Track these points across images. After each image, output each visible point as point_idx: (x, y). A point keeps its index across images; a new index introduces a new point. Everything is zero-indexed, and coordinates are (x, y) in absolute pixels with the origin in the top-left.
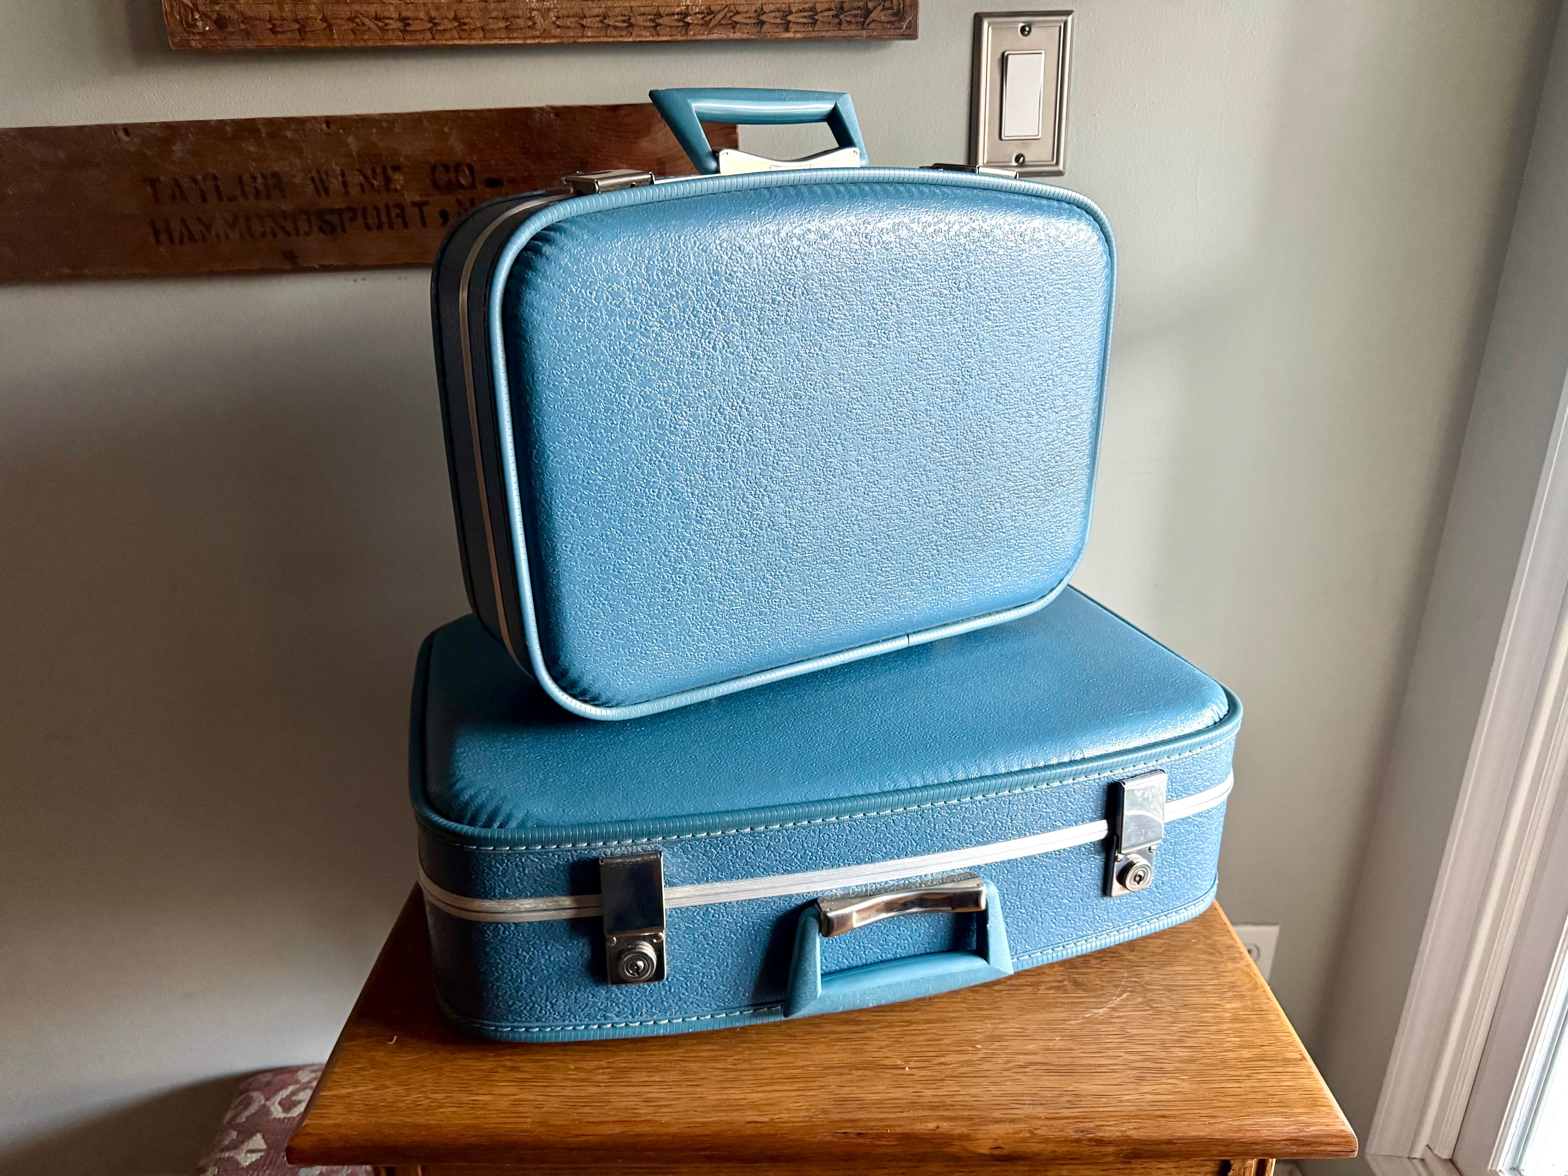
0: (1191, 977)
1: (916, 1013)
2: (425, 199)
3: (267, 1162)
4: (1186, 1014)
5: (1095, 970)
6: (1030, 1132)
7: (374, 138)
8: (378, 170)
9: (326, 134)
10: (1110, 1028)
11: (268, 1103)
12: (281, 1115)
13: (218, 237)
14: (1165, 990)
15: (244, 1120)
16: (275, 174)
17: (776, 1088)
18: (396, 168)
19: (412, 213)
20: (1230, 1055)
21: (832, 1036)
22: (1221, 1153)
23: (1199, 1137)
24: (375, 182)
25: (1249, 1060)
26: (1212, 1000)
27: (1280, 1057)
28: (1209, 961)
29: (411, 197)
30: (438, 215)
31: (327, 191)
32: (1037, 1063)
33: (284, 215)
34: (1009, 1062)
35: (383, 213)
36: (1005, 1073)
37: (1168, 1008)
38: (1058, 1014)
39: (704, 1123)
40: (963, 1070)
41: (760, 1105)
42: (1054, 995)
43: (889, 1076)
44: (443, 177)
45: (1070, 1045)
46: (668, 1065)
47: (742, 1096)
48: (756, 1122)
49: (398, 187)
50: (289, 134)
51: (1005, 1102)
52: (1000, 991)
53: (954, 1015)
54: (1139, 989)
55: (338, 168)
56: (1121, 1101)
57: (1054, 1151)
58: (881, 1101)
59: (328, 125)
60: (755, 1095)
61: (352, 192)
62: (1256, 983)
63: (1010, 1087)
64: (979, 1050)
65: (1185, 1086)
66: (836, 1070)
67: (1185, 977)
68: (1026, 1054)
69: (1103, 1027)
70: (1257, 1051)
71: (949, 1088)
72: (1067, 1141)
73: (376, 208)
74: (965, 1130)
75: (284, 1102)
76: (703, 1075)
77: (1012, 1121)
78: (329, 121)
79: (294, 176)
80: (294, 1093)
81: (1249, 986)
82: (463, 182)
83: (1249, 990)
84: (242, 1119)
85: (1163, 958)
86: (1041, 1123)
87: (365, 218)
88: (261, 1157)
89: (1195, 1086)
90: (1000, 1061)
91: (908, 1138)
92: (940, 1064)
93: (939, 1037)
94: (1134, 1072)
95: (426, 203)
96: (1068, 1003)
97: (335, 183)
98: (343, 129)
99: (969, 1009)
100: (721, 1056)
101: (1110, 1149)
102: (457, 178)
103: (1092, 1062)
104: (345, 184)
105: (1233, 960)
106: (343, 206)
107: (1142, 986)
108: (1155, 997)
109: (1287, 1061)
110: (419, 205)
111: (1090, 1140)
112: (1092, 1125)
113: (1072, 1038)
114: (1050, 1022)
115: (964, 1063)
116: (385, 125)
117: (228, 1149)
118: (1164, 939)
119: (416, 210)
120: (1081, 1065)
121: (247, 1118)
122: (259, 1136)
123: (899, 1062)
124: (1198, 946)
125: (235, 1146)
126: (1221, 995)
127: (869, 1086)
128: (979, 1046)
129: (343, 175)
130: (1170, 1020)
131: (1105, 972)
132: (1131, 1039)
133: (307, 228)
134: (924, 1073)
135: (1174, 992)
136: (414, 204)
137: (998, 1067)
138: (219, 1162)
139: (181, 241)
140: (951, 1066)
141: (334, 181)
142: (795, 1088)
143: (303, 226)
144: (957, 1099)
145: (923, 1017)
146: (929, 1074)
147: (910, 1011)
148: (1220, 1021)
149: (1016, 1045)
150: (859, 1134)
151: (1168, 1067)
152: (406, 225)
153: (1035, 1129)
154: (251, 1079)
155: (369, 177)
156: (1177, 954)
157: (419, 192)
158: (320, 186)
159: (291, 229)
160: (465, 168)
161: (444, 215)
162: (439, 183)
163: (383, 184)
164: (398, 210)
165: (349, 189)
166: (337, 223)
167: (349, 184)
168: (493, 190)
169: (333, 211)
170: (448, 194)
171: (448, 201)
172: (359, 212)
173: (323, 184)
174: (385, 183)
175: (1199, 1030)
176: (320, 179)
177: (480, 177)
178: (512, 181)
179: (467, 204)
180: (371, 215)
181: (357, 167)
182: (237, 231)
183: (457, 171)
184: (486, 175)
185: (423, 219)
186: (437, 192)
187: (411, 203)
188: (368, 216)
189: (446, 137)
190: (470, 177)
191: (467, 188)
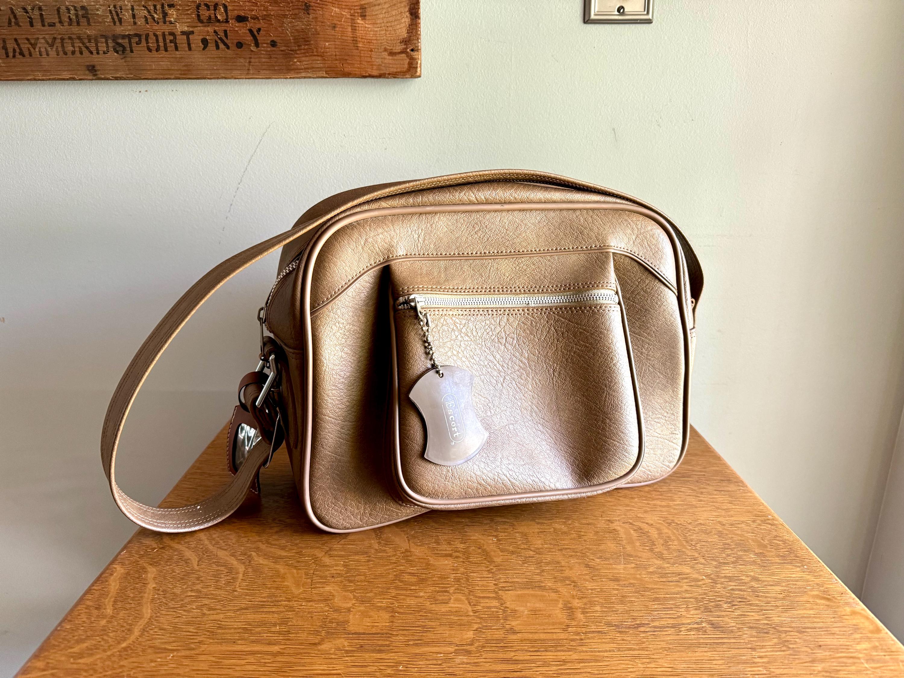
0: (815, 620)
1: (570, 653)
2: (191, 29)
8: (159, 7)
13: (41, 53)
14: (798, 632)
16: (83, 8)
18: (171, 6)
19: (182, 40)
24: (155, 16)
29: (180, 28)
30: (200, 42)
31: (120, 20)
35: (160, 38)
42: (696, 636)
44: (205, 13)
49: (172, 19)
55: (129, 5)
61: (139, 22)
67: (810, 620)
73: (156, 36)
79: (98, 10)
82: (219, 17)
85: (786, 603)
87: (147, 42)
95: (192, 32)
102: (215, 14)
104: (134, 16)
106: (131, 33)
110: (187, 34)
118: (782, 586)
119: (185, 37)
129: (133, 9)
131: (738, 615)
133: (105, 49)
135: (805, 634)
136: (183, 33)
139: (14, 56)
141: (126, 14)
143: (102, 47)
147: (563, 651)
152: (176, 49)
155: (152, 12)
156: (797, 599)
157: (187, 24)
158: (115, 17)
159: (93, 49)
160: (221, 7)
161: (205, 42)
162: (202, 17)
163: (161, 17)
164: (171, 38)
165: (137, 20)
166: (127, 45)
167: (136, 17)
168: (241, 24)
169: (124, 37)
170: (208, 26)
171: (208, 32)
172: (143, 37)
173: (118, 15)
174: (163, 16)
175: (839, 671)
176: (116, 12)
177: (232, 14)
178: (255, 18)
179: (222, 34)
180: (152, 39)
181: (143, 3)
182: (54, 49)
183: (215, 9)
184: (236, 13)
185: (189, 44)
186: (200, 25)
187: (181, 32)
188: (149, 40)
190: (224, 14)
191: (222, 22)
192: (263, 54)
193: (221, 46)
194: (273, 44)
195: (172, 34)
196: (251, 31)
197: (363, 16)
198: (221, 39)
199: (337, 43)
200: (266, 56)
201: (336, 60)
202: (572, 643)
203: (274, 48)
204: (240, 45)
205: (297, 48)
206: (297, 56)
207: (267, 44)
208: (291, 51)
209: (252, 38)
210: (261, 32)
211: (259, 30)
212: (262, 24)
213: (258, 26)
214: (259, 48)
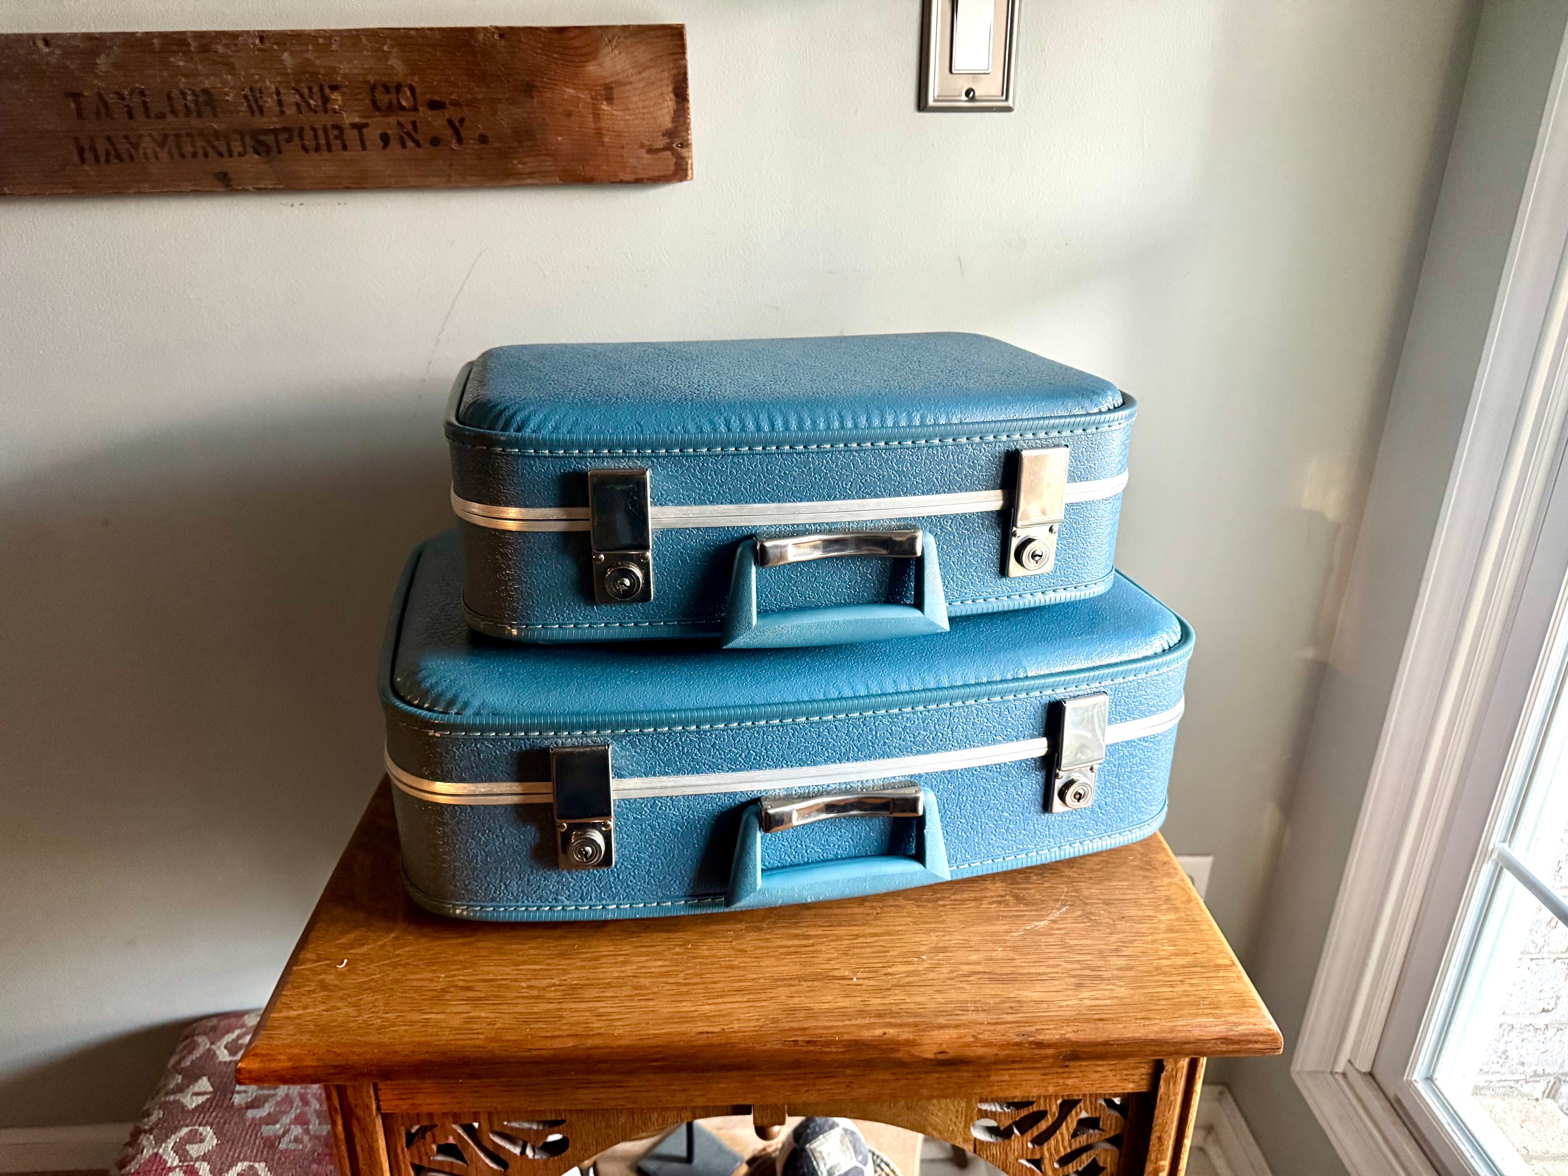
0: (1127, 892)
1: (863, 927)
2: (365, 121)
3: (214, 1104)
4: (1122, 925)
5: (1035, 886)
6: (973, 1036)
7: (310, 55)
8: (315, 89)
9: (259, 50)
10: (1051, 940)
11: (214, 1047)
12: (228, 1058)
13: (146, 155)
14: (1103, 903)
15: (188, 1063)
16: (205, 91)
17: (726, 1000)
18: (334, 88)
19: (351, 135)
20: (1165, 962)
21: (782, 950)
22: (1154, 1053)
23: (1134, 1038)
24: (312, 102)
25: (1183, 967)
26: (1148, 913)
27: (1212, 964)
28: (1145, 877)
29: (350, 118)
30: (378, 138)
31: (261, 110)
32: (979, 973)
33: (217, 134)
34: (952, 972)
35: (321, 134)
36: (949, 982)
37: (1105, 921)
38: (1000, 927)
39: (656, 1034)
40: (907, 980)
41: (711, 1016)
42: (997, 909)
43: (837, 986)
44: (383, 98)
45: (1011, 955)
46: (620, 981)
47: (694, 1009)
48: (707, 1033)
49: (336, 107)
50: (220, 49)
51: (949, 1009)
52: (944, 906)
53: (900, 928)
54: (1079, 903)
55: (273, 87)
56: (1061, 1007)
57: (997, 1055)
58: (829, 1011)
59: (261, 41)
60: (707, 1007)
61: (288, 112)
62: (1190, 896)
63: (954, 995)
64: (923, 960)
65: (1122, 992)
66: (785, 982)
67: (1122, 891)
68: (969, 964)
69: (1044, 939)
70: (1189, 959)
71: (895, 998)
72: (1009, 1044)
73: (314, 130)
74: (911, 1036)
75: (229, 1046)
76: (656, 989)
77: (957, 1027)
78: (262, 36)
79: (226, 94)
80: (239, 1037)
81: (1184, 899)
82: (404, 103)
83: (1184, 903)
84: (187, 1063)
85: (1101, 874)
86: (984, 1027)
87: (302, 139)
88: (208, 1100)
89: (1132, 992)
90: (944, 971)
91: (856, 1045)
92: (886, 974)
93: (885, 949)
94: (1073, 980)
95: (366, 125)
96: (1010, 917)
97: (270, 102)
98: (277, 44)
99: (915, 923)
100: (673, 971)
101: (1050, 1051)
102: (398, 100)
103: (1032, 970)
104: (280, 103)
105: (1168, 875)
106: (278, 126)
107: (1081, 900)
108: (1093, 910)
109: (1218, 967)
110: (359, 127)
111: (1031, 1043)
112: (1032, 1029)
113: (1014, 948)
114: (993, 934)
115: (909, 974)
116: (321, 41)
117: (172, 1092)
119: (356, 132)
120: (1022, 974)
121: (192, 1061)
122: (205, 1079)
123: (847, 973)
124: (1135, 863)
125: (180, 1089)
126: (1157, 908)
127: (819, 996)
128: (924, 957)
129: (278, 93)
130: (1108, 931)
131: (1046, 887)
132: (1070, 948)
133: (241, 149)
134: (872, 983)
135: (1112, 906)
136: (354, 126)
137: (942, 976)
138: (163, 1106)
139: (108, 161)
140: (897, 976)
141: (269, 100)
142: (745, 1000)
143: (237, 147)
144: (903, 1006)
145: (870, 930)
146: (876, 984)
148: (1156, 931)
149: (960, 955)
150: (808, 1042)
151: (1106, 975)
152: (344, 148)
153: (979, 1033)
154: (195, 1025)
155: (306, 96)
156: (1114, 870)
157: (359, 114)
158: (253, 105)
159: (224, 150)
160: (406, 90)
161: (385, 138)
162: (379, 104)
163: (320, 103)
164: (336, 132)
165: (285, 109)
166: (273, 144)
167: (284, 103)
168: (435, 112)
169: (268, 132)
170: (389, 116)
171: (389, 124)
172: (296, 132)
173: (256, 101)
174: (323, 103)
175: (1135, 940)
176: (255, 97)
177: (422, 99)
178: (455, 103)
179: (409, 127)
180: (309, 135)
181: (293, 85)
182: (166, 150)
183: (398, 92)
184: (427, 97)
185: (362, 142)
186: (377, 114)
187: (350, 125)
188: (305, 137)
189: (386, 56)
190: (411, 99)
191: (410, 110)
192: (468, 153)
193: (410, 144)
194: (483, 139)
195: (337, 127)
196: (450, 122)
197: (609, 100)
198: (408, 133)
199: (573, 137)
200: (474, 156)
201: (574, 160)
202: (866, 918)
203: (483, 146)
205: (517, 145)
206: (517, 155)
207: (474, 139)
208: (509, 148)
209: (452, 132)
210: (465, 123)
211: (462, 121)
212: (466, 112)
213: (460, 115)
214: (463, 146)
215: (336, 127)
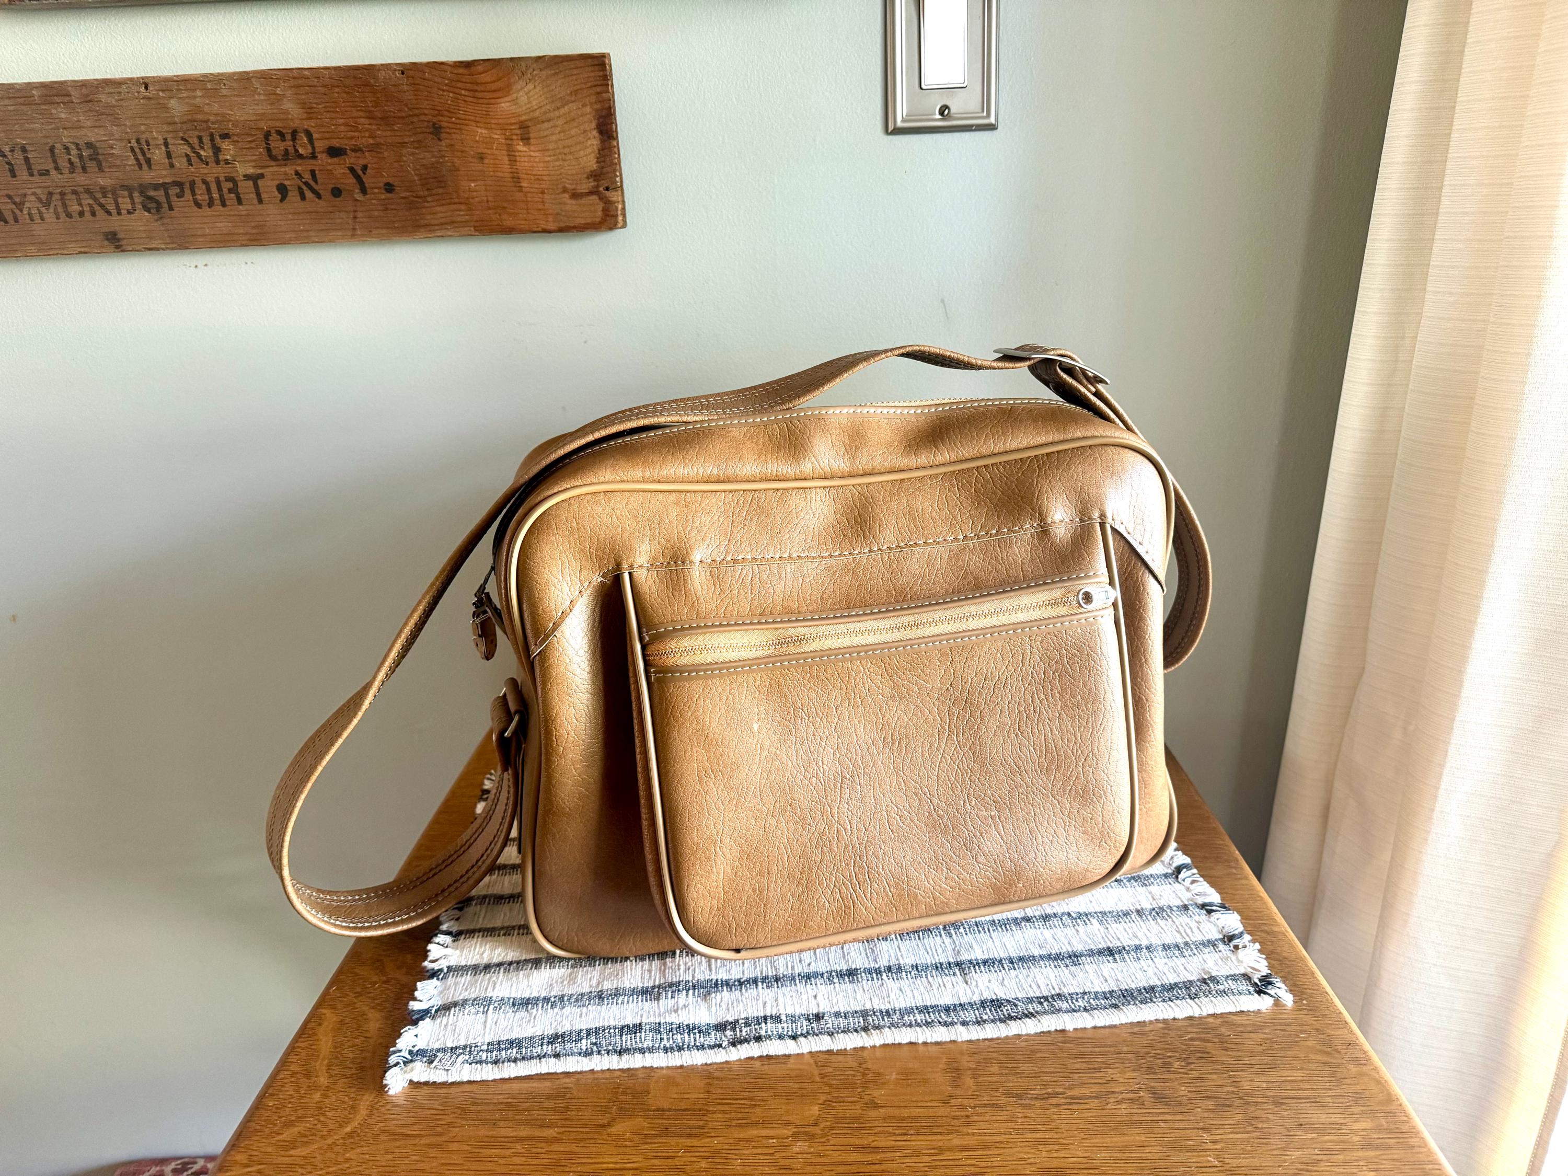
2: (260, 171)
7: (198, 101)
8: (206, 140)
9: (144, 96)
13: (31, 216)
16: (89, 145)
18: (225, 136)
19: (246, 187)
24: (202, 153)
29: (243, 169)
30: (275, 190)
31: (149, 163)
33: (103, 191)
35: (213, 187)
44: (278, 146)
49: (228, 157)
50: (103, 97)
55: (161, 138)
59: (146, 88)
61: (178, 165)
73: (205, 182)
78: (146, 82)
79: (112, 147)
82: (301, 151)
87: (193, 194)
95: (261, 176)
97: (158, 155)
98: (163, 91)
102: (294, 146)
104: (169, 155)
106: (168, 180)
110: (254, 179)
116: (209, 86)
119: (251, 183)
129: (166, 144)
133: (130, 207)
136: (247, 177)
141: (157, 151)
143: (125, 204)
152: (240, 201)
155: (197, 147)
157: (253, 164)
158: (140, 157)
159: (111, 208)
160: (302, 135)
161: (283, 190)
162: (274, 152)
163: (211, 154)
164: (230, 185)
165: (174, 161)
166: (163, 200)
167: (173, 156)
168: (336, 160)
169: (157, 186)
170: (286, 165)
171: (286, 174)
172: (187, 186)
173: (144, 154)
174: (214, 153)
176: (141, 149)
177: (320, 145)
178: (356, 150)
179: (307, 176)
180: (200, 190)
181: (181, 135)
182: (52, 210)
183: (294, 139)
184: (327, 143)
185: (258, 195)
186: (273, 163)
187: (244, 176)
188: (196, 190)
189: (280, 99)
190: (309, 147)
191: (307, 158)
192: (374, 204)
193: (309, 194)
194: (389, 188)
195: (231, 179)
196: (352, 170)
197: (526, 139)
198: (306, 184)
199: (489, 183)
200: (380, 208)
201: (489, 209)
203: (389, 195)
204: (337, 192)
205: (426, 193)
206: (426, 204)
207: (379, 188)
208: (417, 197)
209: (355, 181)
210: (368, 171)
211: (364, 167)
212: (368, 159)
213: (362, 162)
214: (368, 196)
215: (229, 179)
